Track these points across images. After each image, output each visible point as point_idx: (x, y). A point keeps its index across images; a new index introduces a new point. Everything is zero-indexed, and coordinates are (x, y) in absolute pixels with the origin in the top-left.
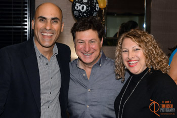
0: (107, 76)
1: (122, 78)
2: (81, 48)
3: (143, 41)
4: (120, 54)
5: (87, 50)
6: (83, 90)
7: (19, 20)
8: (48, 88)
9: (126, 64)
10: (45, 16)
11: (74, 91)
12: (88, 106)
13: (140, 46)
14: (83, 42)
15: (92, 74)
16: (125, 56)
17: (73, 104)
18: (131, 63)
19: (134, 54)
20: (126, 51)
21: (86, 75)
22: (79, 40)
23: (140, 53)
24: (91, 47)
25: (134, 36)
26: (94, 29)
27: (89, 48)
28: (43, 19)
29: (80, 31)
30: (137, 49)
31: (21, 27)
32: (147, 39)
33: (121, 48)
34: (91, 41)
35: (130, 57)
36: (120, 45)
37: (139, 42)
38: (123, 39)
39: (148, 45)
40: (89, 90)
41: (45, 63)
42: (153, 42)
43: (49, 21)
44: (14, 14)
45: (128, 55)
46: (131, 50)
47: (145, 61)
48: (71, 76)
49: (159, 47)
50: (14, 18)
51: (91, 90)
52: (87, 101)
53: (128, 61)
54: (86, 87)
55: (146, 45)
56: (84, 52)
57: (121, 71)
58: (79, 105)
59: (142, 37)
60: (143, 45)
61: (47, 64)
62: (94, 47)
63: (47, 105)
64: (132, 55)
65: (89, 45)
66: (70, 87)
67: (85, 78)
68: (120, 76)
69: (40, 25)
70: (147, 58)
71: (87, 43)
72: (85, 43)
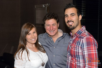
5: (52, 29)
21: (53, 40)
24: (53, 27)
34: (53, 25)
51: (55, 47)
56: (50, 30)
65: (52, 27)
72: (51, 25)
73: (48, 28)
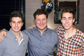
5: (42, 23)
14: (39, 20)
34: (43, 19)
40: (42, 42)
52: (41, 47)
56: (40, 24)
65: (42, 21)
72: (41, 20)
73: (38, 22)
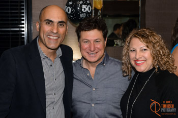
0: (112, 75)
1: (128, 75)
2: (86, 48)
3: (151, 42)
4: (127, 52)
5: (92, 49)
6: (87, 89)
7: (17, 22)
8: (52, 90)
9: (133, 63)
10: (52, 19)
11: (78, 90)
12: (93, 105)
13: (147, 47)
14: (88, 41)
15: (96, 73)
16: (132, 55)
17: (78, 103)
18: (138, 62)
19: (142, 54)
20: (134, 51)
21: (90, 74)
22: (84, 39)
23: (147, 54)
24: (96, 46)
25: (143, 36)
26: (99, 29)
27: (94, 47)
28: (50, 22)
29: (86, 31)
30: (145, 50)
31: (18, 29)
32: (155, 39)
33: (129, 46)
34: (96, 41)
35: (138, 57)
36: (128, 44)
37: (147, 43)
38: (131, 38)
39: (155, 45)
40: (94, 89)
41: (50, 65)
42: (161, 42)
43: (56, 24)
44: (11, 17)
45: (136, 55)
46: (138, 50)
47: (152, 62)
48: (74, 76)
49: (166, 47)
50: (12, 20)
51: (96, 89)
52: (92, 100)
53: (136, 61)
54: (90, 86)
55: (154, 46)
57: (128, 68)
58: (84, 104)
59: (150, 37)
60: (150, 46)
61: (51, 66)
62: (99, 46)
63: (51, 106)
64: (139, 55)
65: (94, 45)
66: (74, 86)
67: (89, 78)
68: (126, 73)
69: (47, 28)
70: (154, 58)
71: (92, 42)
72: (90, 42)
73: (86, 46)
